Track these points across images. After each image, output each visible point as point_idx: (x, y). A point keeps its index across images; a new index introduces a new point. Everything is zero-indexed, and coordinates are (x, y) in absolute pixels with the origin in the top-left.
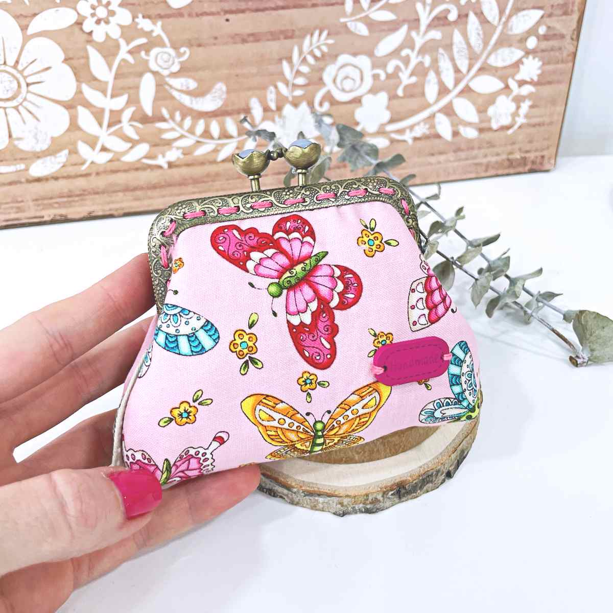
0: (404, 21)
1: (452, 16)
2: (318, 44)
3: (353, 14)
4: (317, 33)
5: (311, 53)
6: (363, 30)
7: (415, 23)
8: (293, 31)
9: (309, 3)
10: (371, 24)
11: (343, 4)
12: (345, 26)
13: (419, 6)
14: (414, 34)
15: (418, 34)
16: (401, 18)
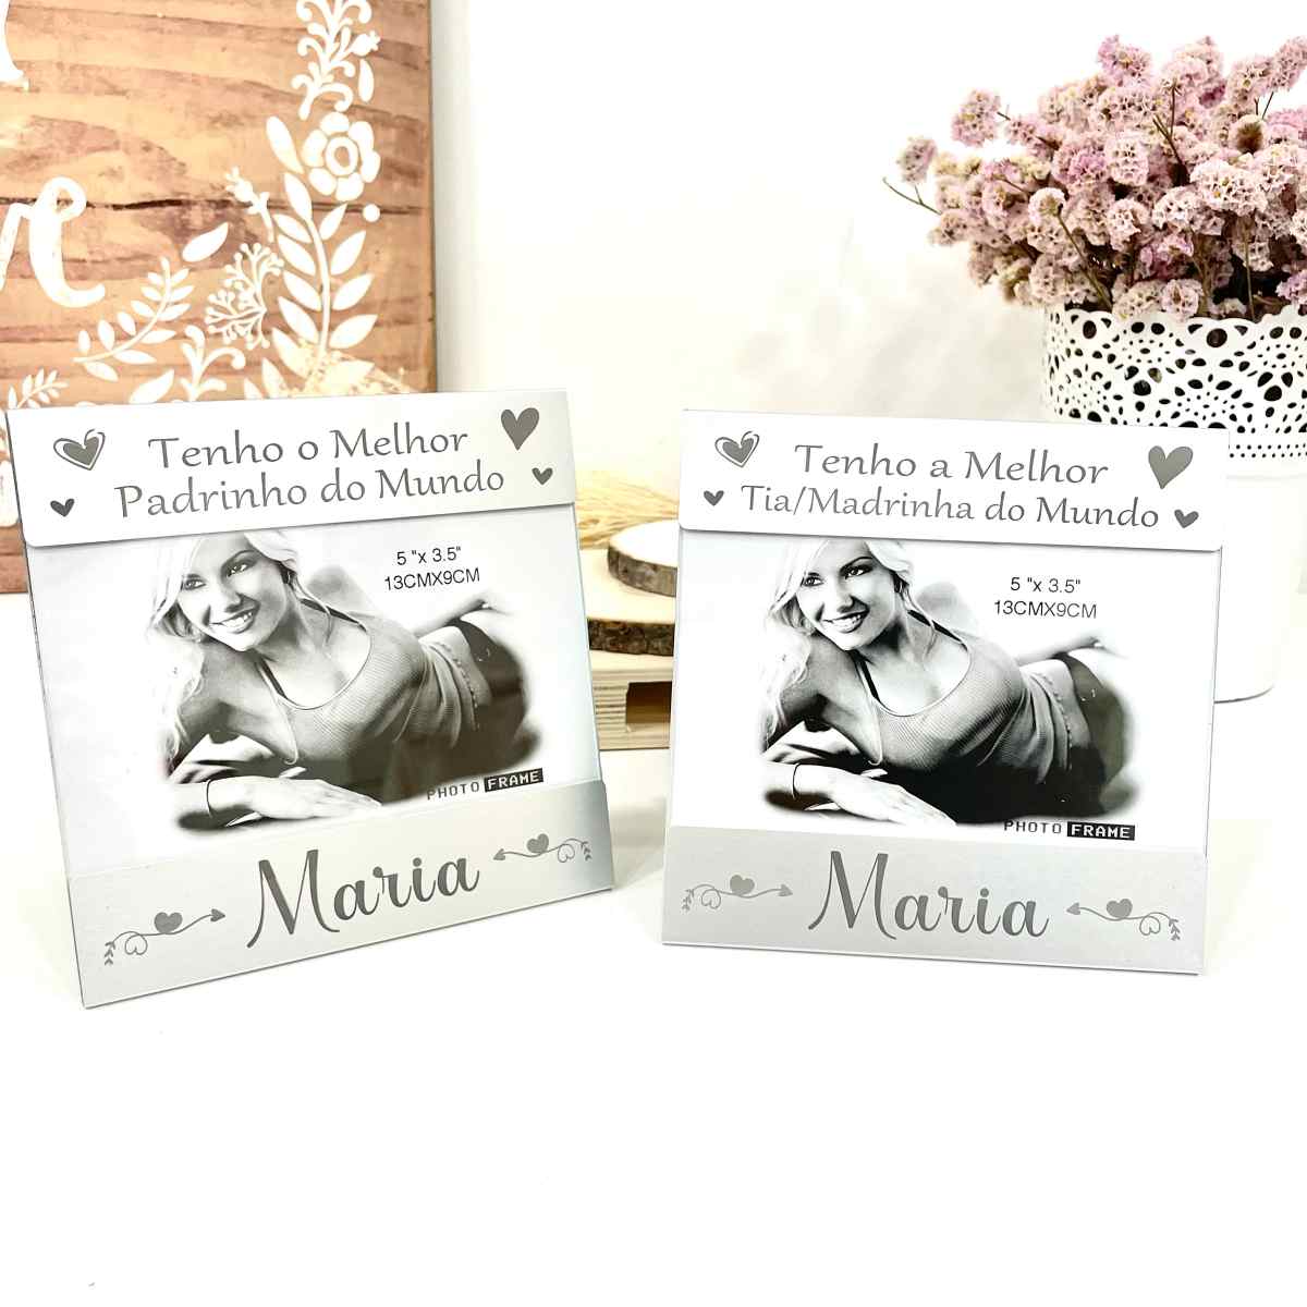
0: (168, 366)
1: (239, 362)
2: (43, 388)
3: (90, 353)
4: (41, 373)
5: (35, 398)
6: (109, 374)
7: (183, 369)
8: (6, 370)
9: (27, 337)
10: (120, 368)
11: (74, 340)
12: (81, 367)
13: (186, 348)
14: (184, 382)
15: (191, 381)
16: (162, 362)
